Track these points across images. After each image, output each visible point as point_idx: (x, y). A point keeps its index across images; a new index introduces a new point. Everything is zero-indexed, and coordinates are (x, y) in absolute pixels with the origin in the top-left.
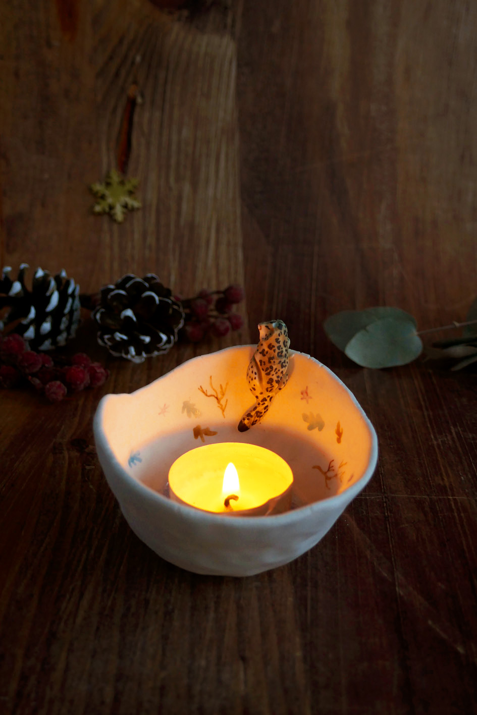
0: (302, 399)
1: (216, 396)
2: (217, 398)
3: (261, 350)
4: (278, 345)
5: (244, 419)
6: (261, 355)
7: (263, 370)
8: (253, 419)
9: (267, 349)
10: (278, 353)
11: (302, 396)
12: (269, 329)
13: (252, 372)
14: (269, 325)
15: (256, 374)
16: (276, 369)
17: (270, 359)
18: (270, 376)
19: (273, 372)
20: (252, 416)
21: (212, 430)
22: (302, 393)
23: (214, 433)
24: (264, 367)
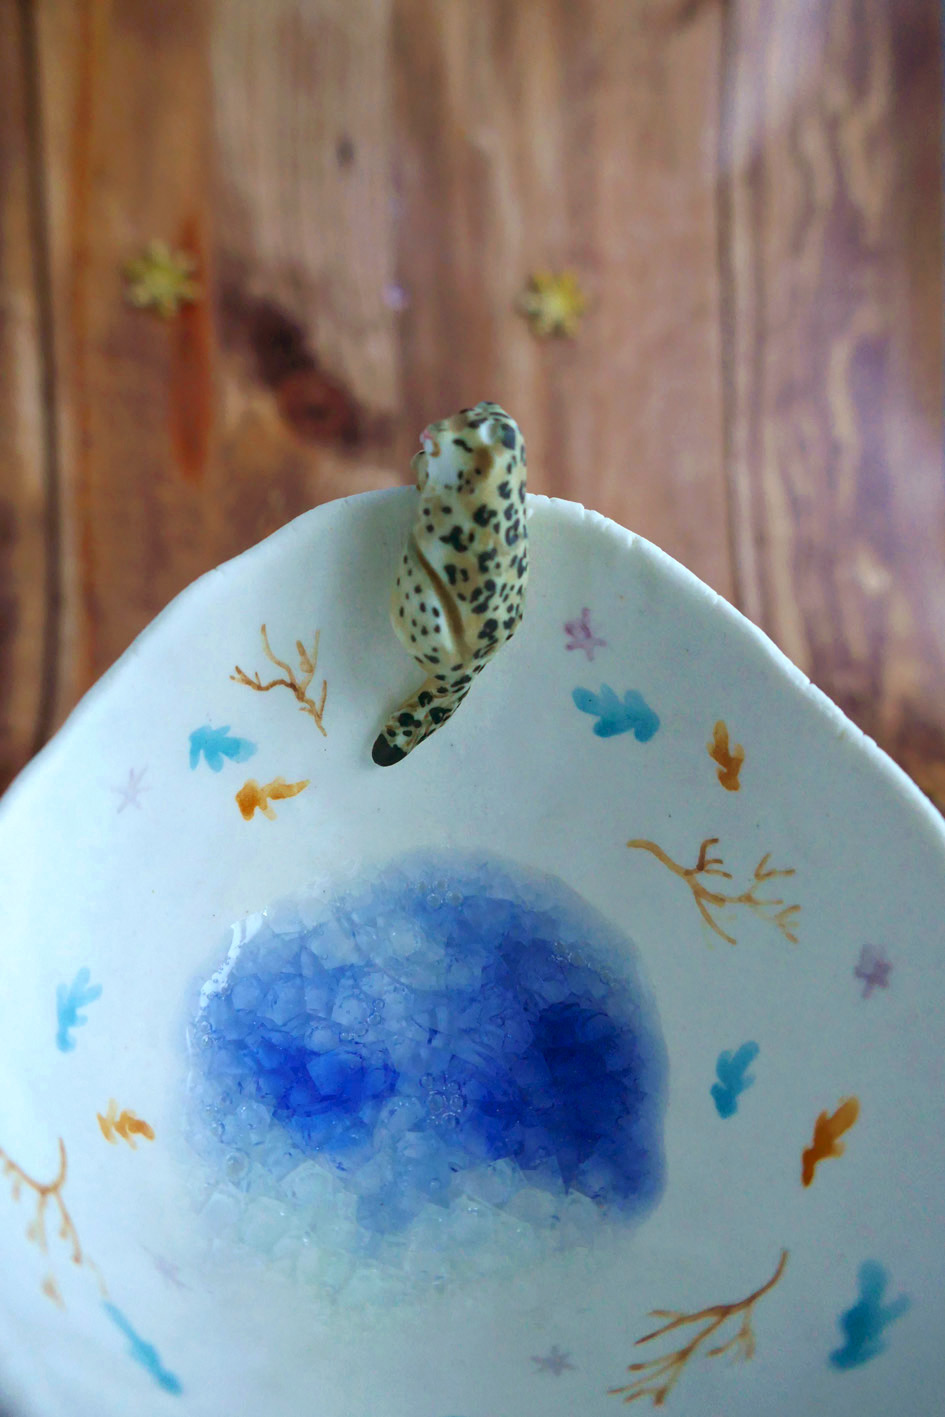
0: (570, 647)
1: (288, 681)
2: (292, 686)
5: (392, 733)
7: (462, 597)
8: (422, 730)
9: (468, 526)
10: (507, 531)
11: (568, 639)
13: (423, 608)
14: (465, 434)
15: (436, 613)
16: (504, 587)
17: (484, 558)
18: (489, 615)
19: (496, 600)
20: (418, 724)
21: (292, 779)
22: (569, 630)
23: (301, 786)
24: (467, 589)
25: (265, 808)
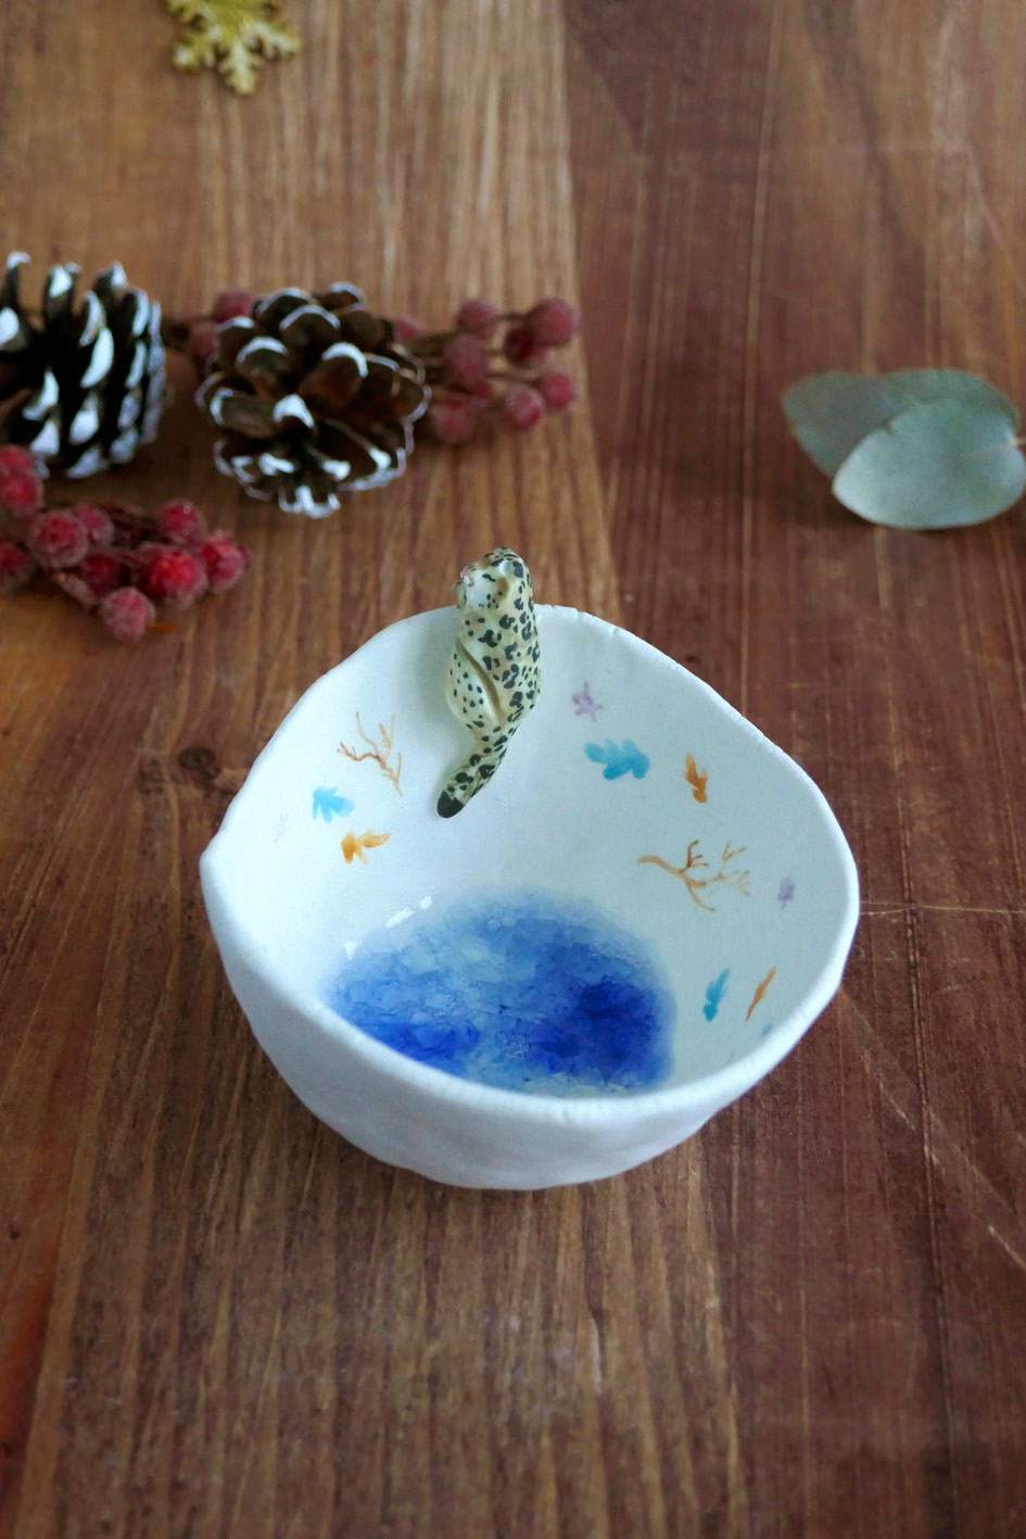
0: (578, 713)
1: (374, 754)
2: (377, 758)
3: (482, 634)
4: (521, 612)
5: (452, 789)
6: (485, 646)
7: (496, 678)
8: (475, 785)
9: (496, 629)
10: (523, 631)
11: (576, 707)
12: (494, 580)
13: (470, 688)
14: (490, 570)
15: (479, 690)
16: (524, 669)
17: (509, 650)
18: (516, 689)
19: (520, 678)
20: (471, 780)
21: (379, 832)
22: (576, 700)
23: (386, 837)
24: (499, 672)
25: (360, 855)
